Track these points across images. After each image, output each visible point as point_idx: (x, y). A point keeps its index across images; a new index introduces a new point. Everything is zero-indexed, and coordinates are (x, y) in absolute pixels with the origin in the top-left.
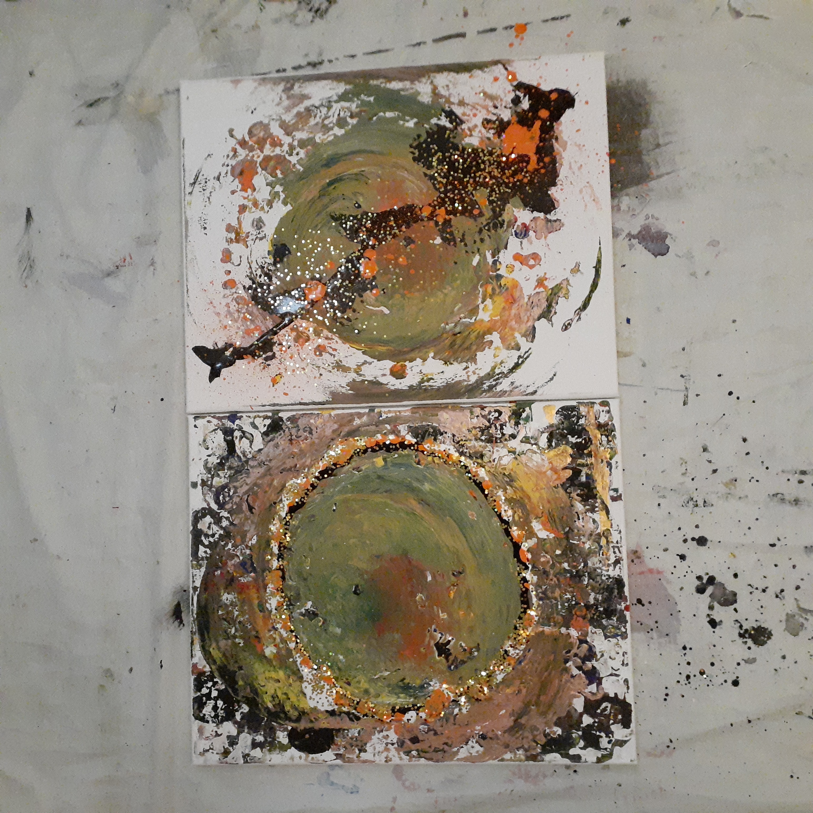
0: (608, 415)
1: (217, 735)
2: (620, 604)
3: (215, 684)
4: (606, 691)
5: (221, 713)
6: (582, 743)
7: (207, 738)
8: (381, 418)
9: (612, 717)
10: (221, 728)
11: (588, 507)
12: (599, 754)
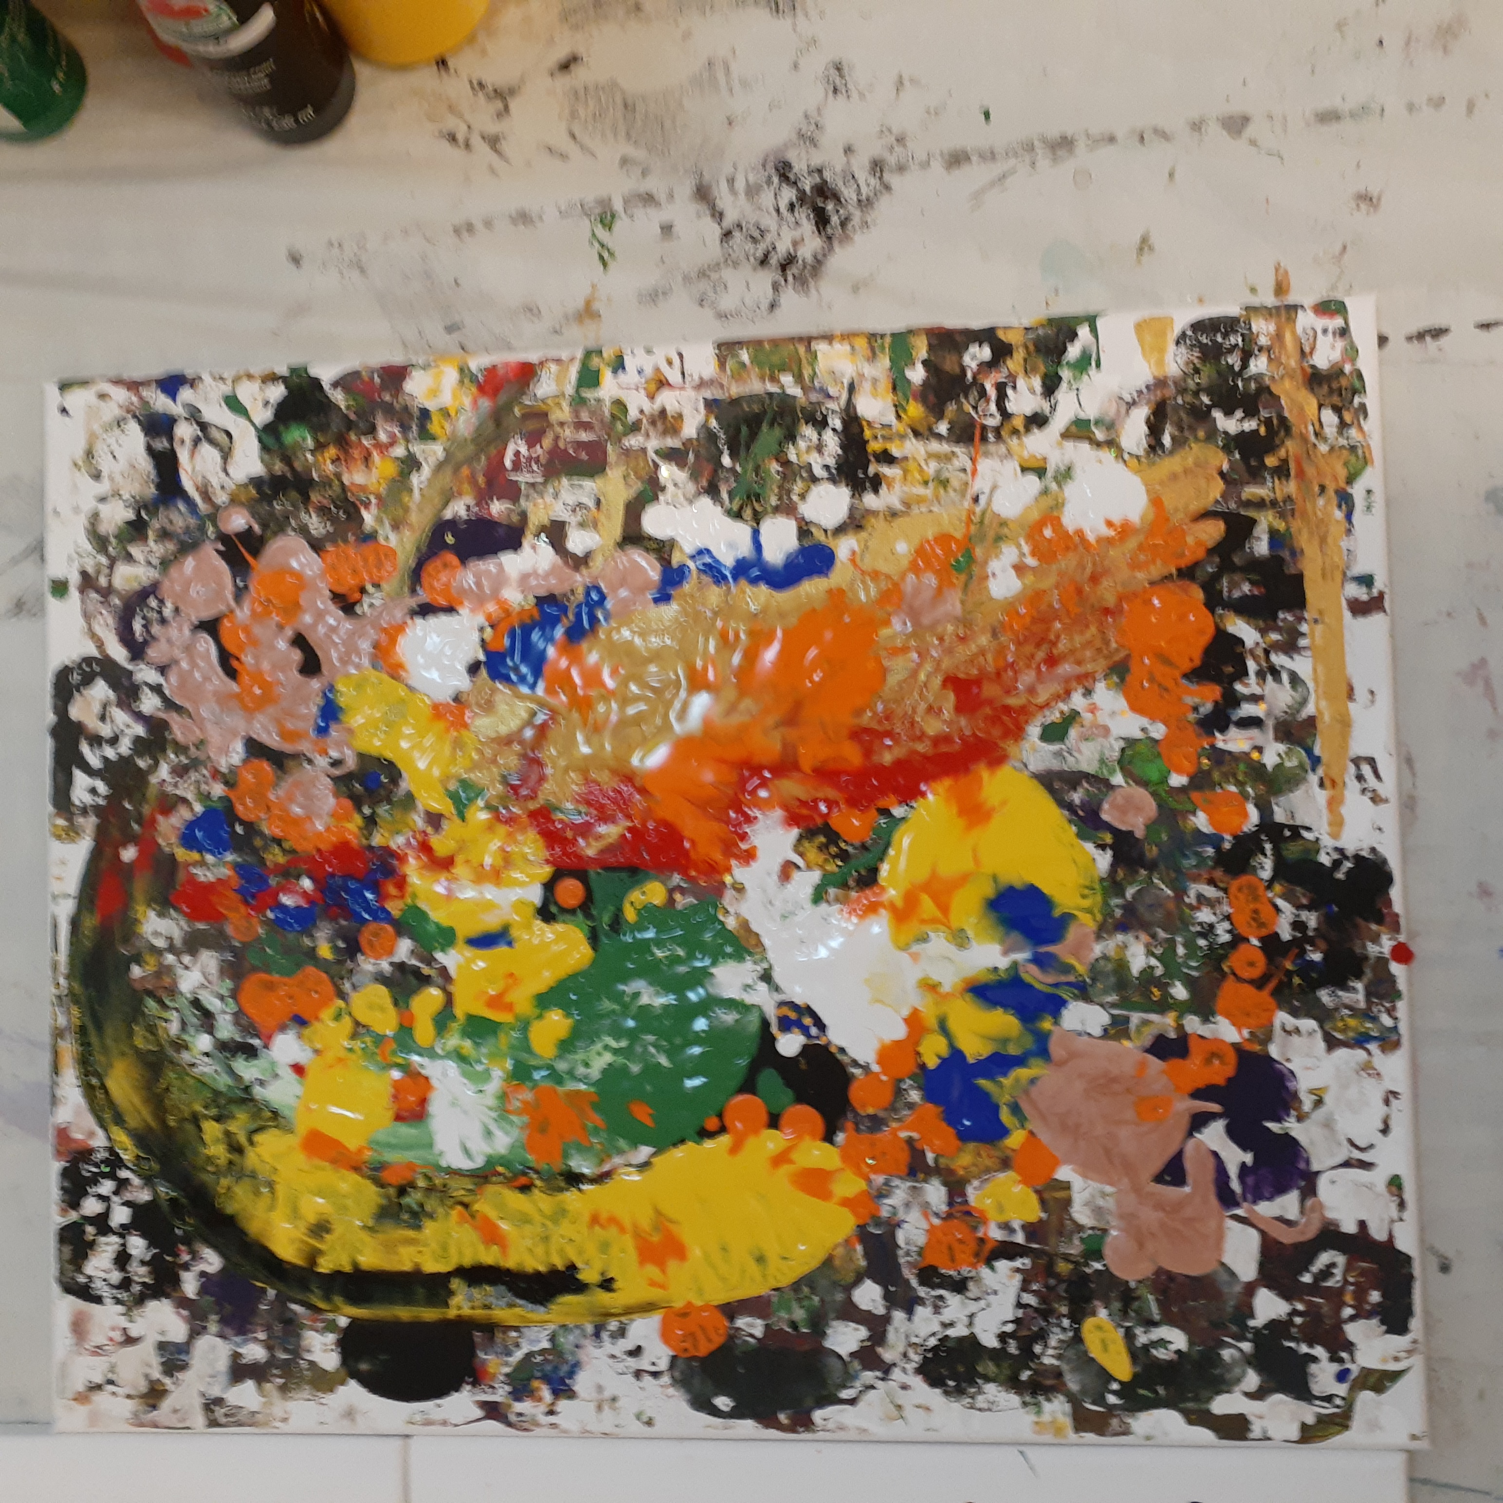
0: (1340, 344)
1: (130, 1340)
2: (1376, 939)
3: (122, 1184)
4: (1330, 1215)
5: (140, 1273)
6: (1252, 1380)
7: (99, 1350)
9: (1348, 1298)
10: (139, 1319)
11: (1274, 636)
12: (1309, 1413)
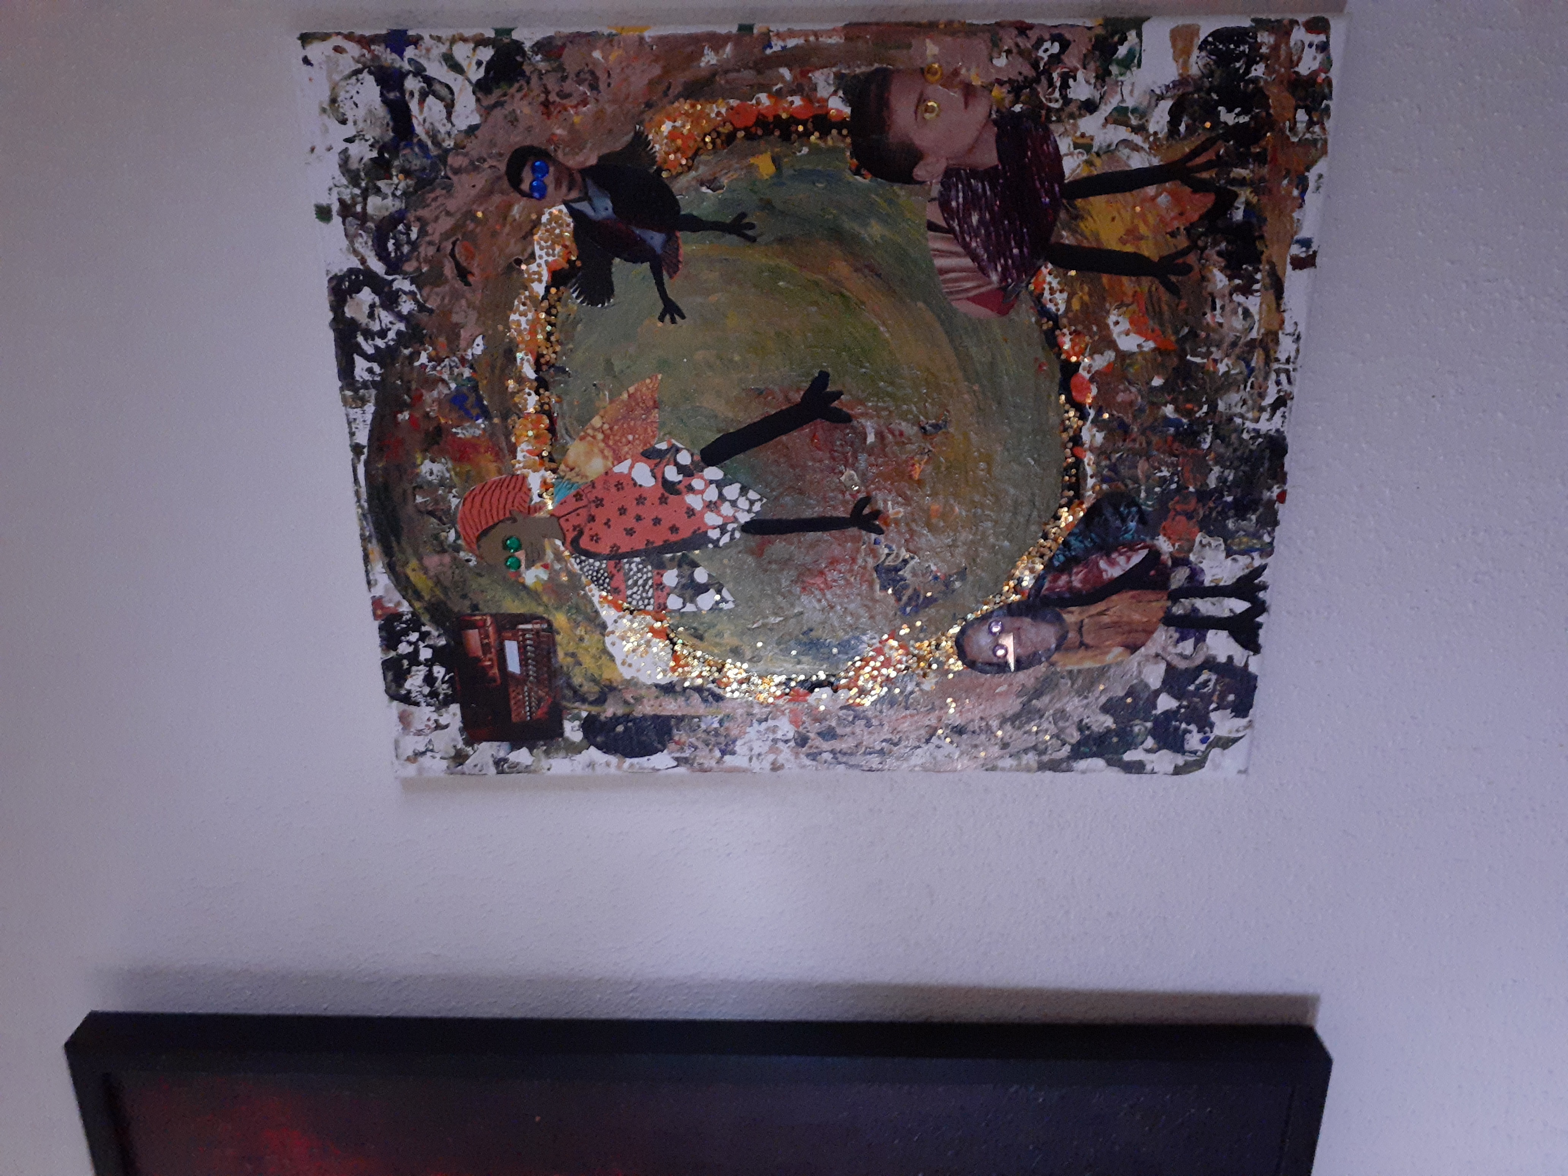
0: (1320, 57)
1: (439, 727)
2: (1270, 489)
3: (424, 636)
4: (1213, 652)
5: (443, 689)
6: (1150, 742)
7: (419, 733)
8: (769, 51)
9: (1215, 698)
10: (445, 715)
11: (1237, 281)
12: (1180, 760)
